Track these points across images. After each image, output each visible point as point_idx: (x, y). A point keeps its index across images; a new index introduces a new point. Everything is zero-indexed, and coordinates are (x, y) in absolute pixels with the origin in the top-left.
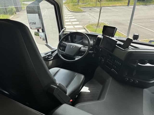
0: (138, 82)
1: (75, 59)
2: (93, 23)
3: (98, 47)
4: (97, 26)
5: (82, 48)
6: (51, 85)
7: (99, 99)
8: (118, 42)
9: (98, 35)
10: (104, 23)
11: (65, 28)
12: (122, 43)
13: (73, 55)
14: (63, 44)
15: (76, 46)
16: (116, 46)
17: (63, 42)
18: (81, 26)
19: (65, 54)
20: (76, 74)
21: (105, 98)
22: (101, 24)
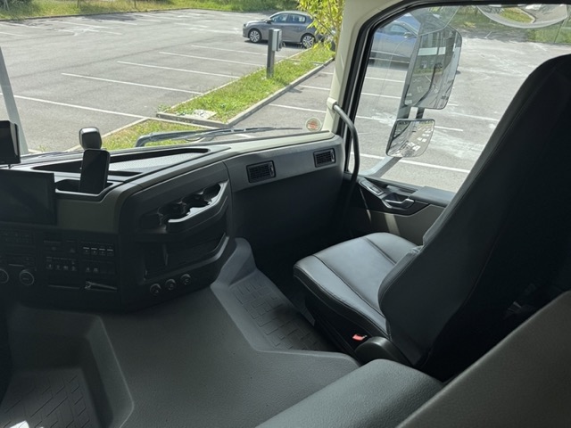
12: (76, 176)
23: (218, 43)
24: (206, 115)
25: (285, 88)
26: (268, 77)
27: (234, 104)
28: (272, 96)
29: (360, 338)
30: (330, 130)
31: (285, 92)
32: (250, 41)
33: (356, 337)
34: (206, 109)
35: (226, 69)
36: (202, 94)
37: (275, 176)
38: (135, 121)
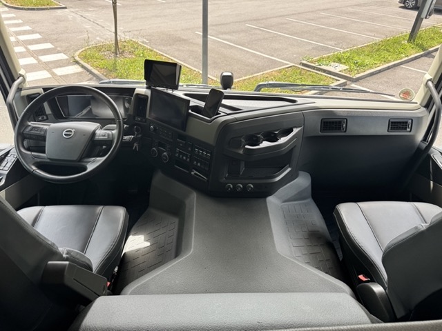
0: (252, 186)
1: (85, 169)
2: (99, 42)
3: (144, 120)
4: (116, 49)
5: (98, 132)
6: (50, 262)
7: (177, 254)
8: (193, 102)
9: (134, 89)
10: (134, 40)
11: (21, 75)
12: (202, 104)
13: (75, 157)
14: (31, 130)
15: (77, 131)
16: (190, 111)
17: (30, 124)
18: (62, 56)
19: (48, 160)
20: (100, 208)
21: (193, 246)
22: (125, 44)
23: (373, 7)
24: (338, 68)
25: (422, 53)
26: (409, 41)
27: (367, 61)
28: (406, 58)
29: (364, 279)
30: (419, 103)
31: (422, 56)
32: (404, 7)
33: (361, 277)
34: (341, 63)
35: (371, 31)
36: (342, 50)
37: (345, 132)
38: (283, 65)
